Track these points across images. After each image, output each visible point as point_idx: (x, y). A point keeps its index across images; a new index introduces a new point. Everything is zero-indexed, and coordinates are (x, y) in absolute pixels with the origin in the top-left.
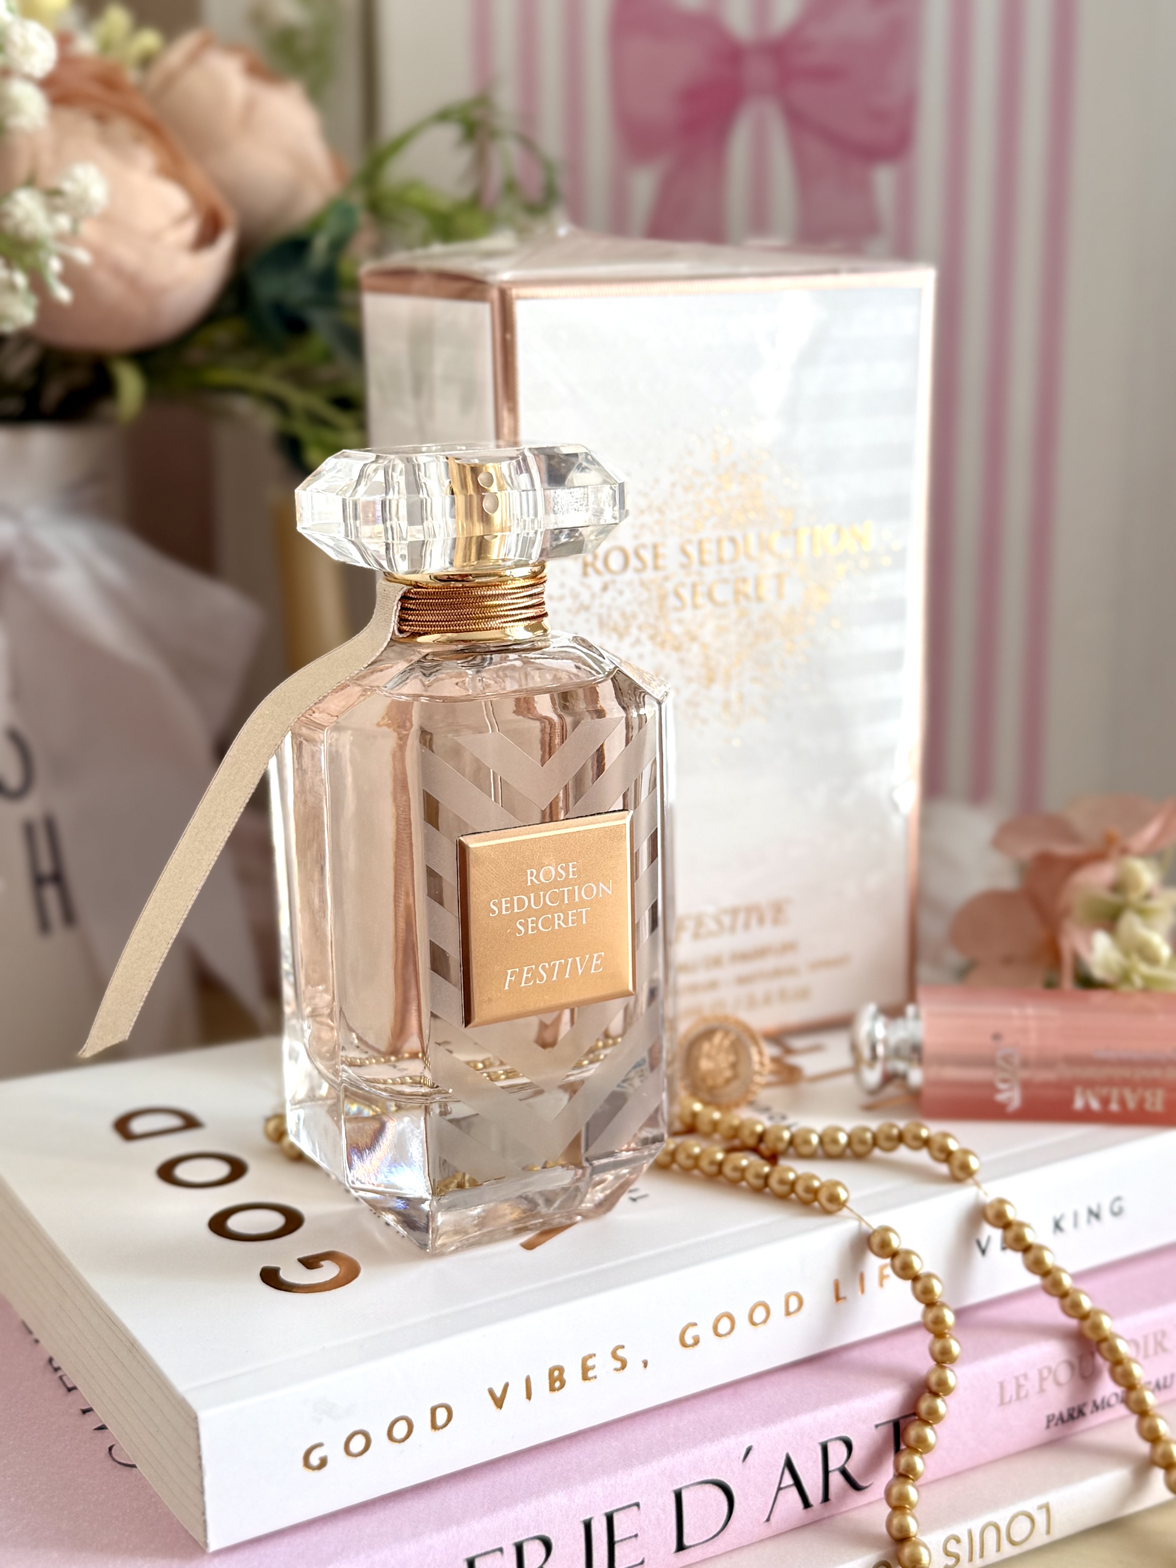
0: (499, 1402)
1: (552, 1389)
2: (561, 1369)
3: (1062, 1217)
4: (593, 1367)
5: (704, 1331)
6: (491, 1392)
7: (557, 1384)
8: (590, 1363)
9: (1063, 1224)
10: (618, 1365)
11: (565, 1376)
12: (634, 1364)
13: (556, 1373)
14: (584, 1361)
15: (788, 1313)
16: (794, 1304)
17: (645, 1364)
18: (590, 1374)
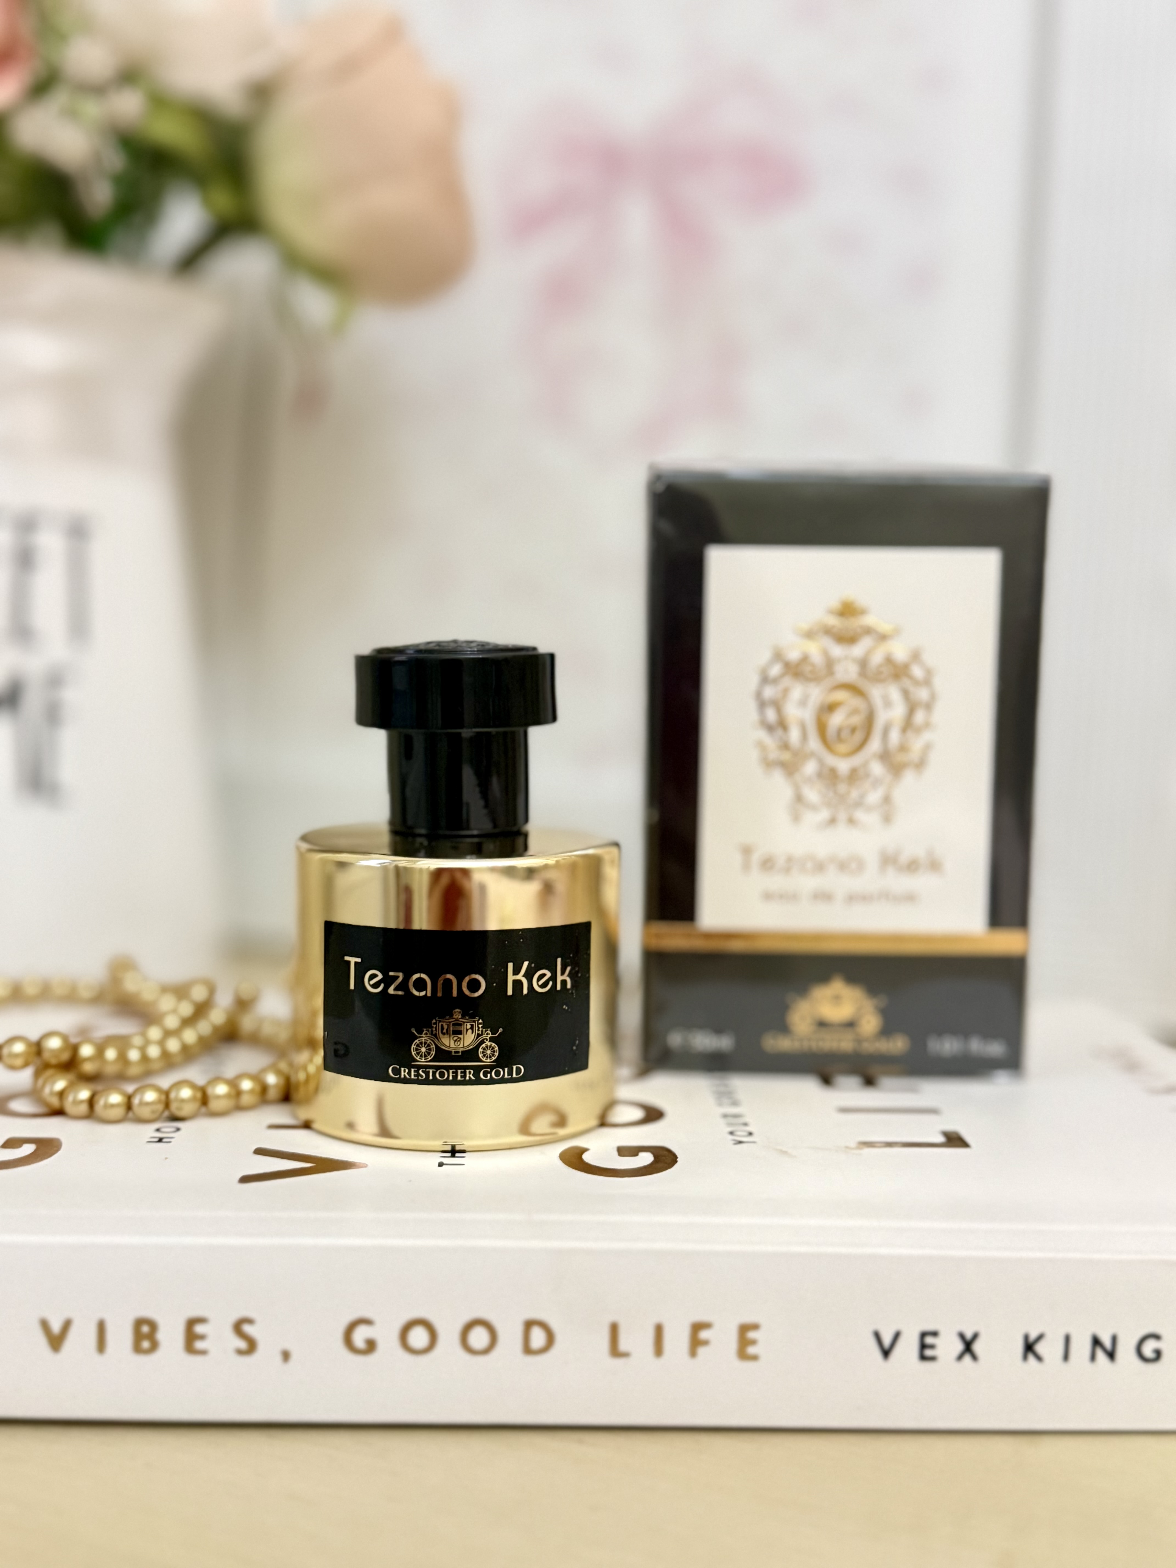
0: (56, 1341)
1: (137, 1349)
2: (153, 1326)
3: (1040, 1337)
4: (202, 1337)
5: (386, 1334)
6: (45, 1325)
7: (146, 1344)
8: (199, 1329)
9: (1039, 1348)
10: (242, 1345)
11: (160, 1336)
12: (268, 1349)
13: (145, 1329)
14: (191, 1323)
15: (528, 1350)
16: (538, 1338)
17: (286, 1356)
18: (199, 1345)
